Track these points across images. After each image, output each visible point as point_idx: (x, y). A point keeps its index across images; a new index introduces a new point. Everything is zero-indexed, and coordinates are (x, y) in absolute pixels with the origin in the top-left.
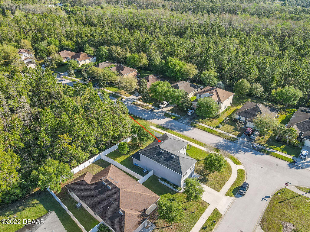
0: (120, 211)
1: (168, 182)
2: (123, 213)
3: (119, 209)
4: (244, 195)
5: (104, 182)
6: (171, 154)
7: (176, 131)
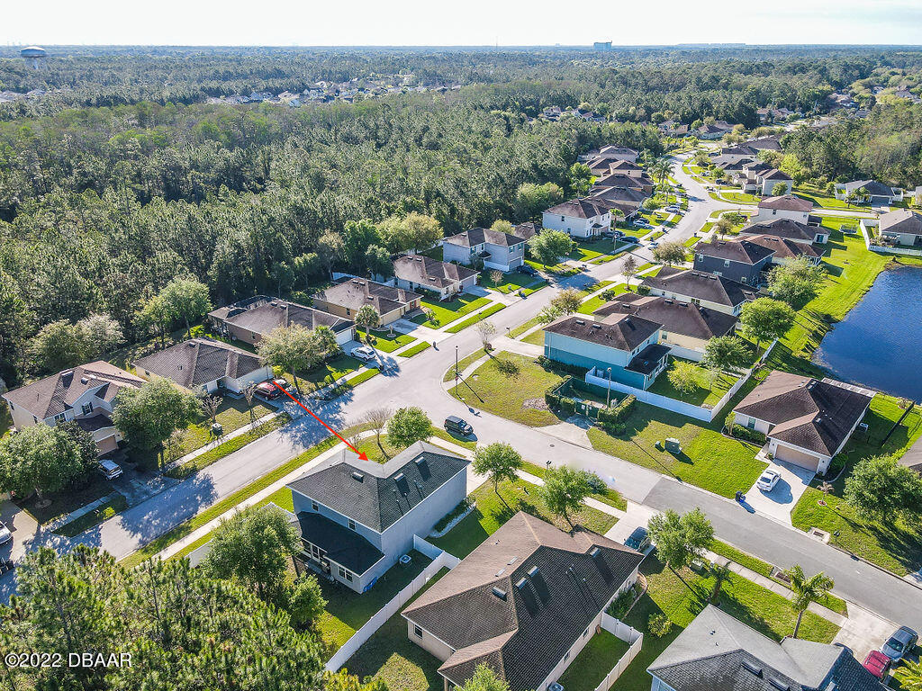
0: (592, 553)
1: (448, 518)
2: (596, 549)
3: (586, 556)
4: (471, 428)
5: (518, 584)
6: (413, 461)
7: (202, 510)
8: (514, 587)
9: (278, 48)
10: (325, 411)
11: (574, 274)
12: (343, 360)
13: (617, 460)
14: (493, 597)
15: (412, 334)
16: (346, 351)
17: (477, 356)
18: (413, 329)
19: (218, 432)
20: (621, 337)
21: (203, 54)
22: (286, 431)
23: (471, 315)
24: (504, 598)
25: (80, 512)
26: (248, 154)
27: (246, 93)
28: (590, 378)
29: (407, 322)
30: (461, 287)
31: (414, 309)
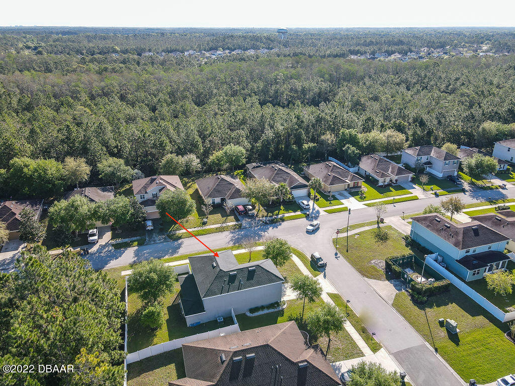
0: (300, 364)
1: (262, 308)
2: (306, 363)
3: (296, 364)
5: (234, 359)
6: (248, 268)
7: (167, 257)
8: (231, 358)
9: (416, 28)
10: (259, 229)
11: (491, 189)
12: (293, 205)
13: (402, 318)
14: (219, 359)
15: (343, 201)
16: (297, 201)
17: (370, 224)
18: (346, 198)
19: (204, 224)
20: (460, 238)
21: (369, 32)
22: (232, 233)
23: (389, 199)
24: (223, 362)
25: (127, 240)
26: (333, 86)
27: (373, 53)
28: (429, 259)
29: (346, 193)
30: (396, 180)
31: (357, 186)
